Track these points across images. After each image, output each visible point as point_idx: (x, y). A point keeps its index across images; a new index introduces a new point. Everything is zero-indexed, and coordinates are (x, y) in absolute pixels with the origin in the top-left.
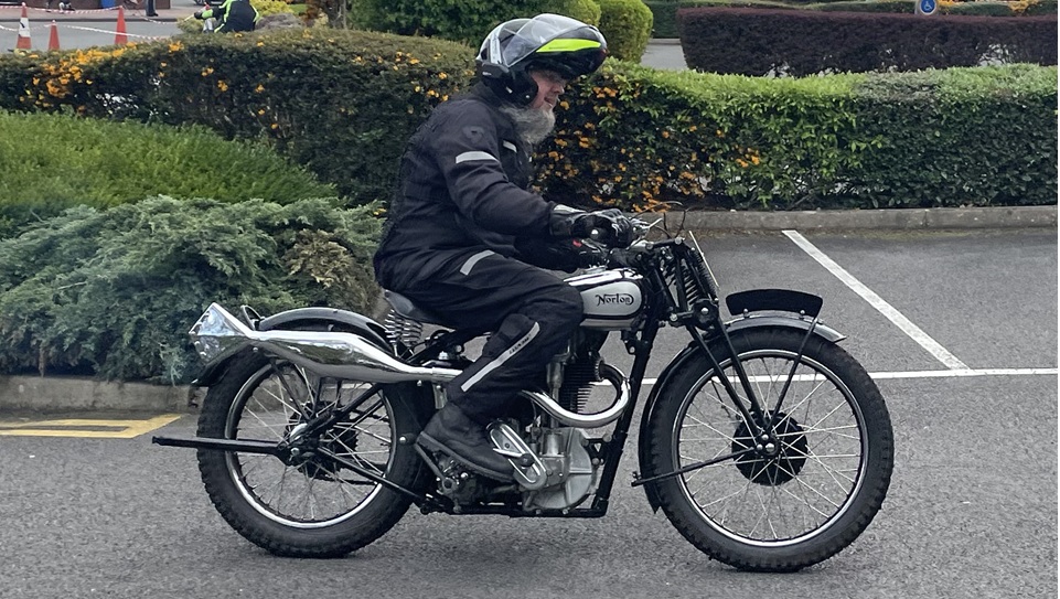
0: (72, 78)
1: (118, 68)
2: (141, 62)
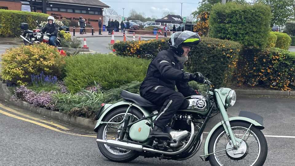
0: (137, 48)
2: (154, 44)
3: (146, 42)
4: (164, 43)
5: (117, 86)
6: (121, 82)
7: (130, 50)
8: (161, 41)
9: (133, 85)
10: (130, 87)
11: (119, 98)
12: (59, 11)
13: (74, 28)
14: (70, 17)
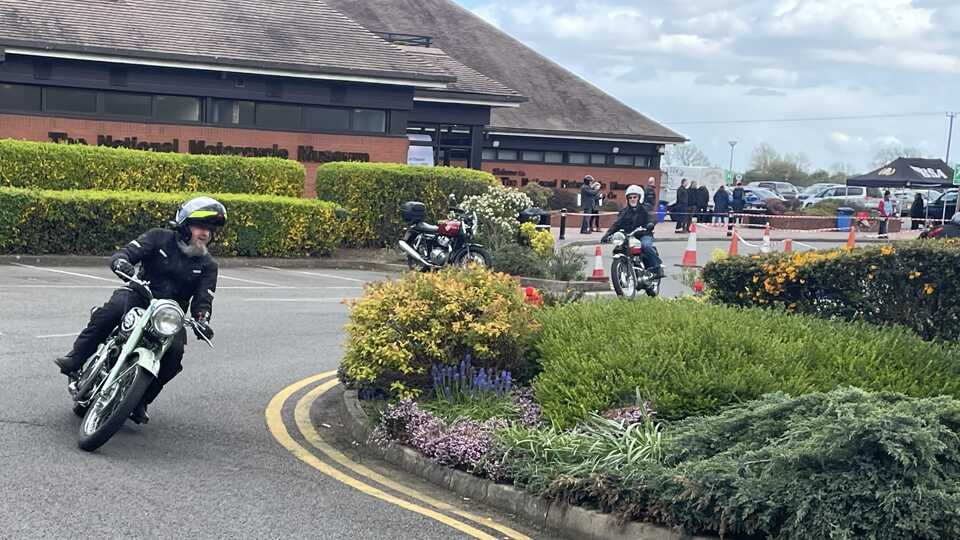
0: (788, 277)
1: (831, 271)
2: (850, 264)
3: (823, 257)
4: (890, 258)
5: (711, 409)
6: (726, 395)
7: (760, 284)
8: (880, 252)
9: (769, 407)
10: (755, 412)
11: (714, 449)
12: (519, 160)
13: (563, 215)
14: (552, 180)
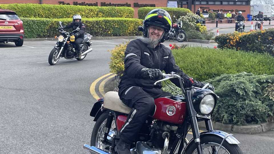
0: (237, 40)
1: (248, 38)
4: (264, 34)
7: (229, 42)
8: (261, 32)
